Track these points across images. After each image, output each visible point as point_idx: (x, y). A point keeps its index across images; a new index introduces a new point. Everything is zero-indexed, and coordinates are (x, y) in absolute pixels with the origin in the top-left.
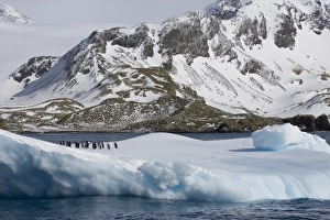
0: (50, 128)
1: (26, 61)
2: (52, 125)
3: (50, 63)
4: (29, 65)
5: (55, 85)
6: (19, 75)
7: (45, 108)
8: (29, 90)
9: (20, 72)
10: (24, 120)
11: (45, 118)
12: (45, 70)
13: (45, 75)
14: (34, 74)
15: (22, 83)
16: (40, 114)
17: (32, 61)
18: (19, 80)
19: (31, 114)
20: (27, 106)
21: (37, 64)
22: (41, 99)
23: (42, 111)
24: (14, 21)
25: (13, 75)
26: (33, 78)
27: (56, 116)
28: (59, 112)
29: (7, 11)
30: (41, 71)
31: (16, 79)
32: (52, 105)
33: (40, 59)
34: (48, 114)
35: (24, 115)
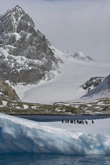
0: (99, 112)
1: (89, 79)
2: (100, 111)
3: (100, 80)
4: (90, 81)
5: (102, 91)
6: (85, 86)
7: (97, 103)
8: (90, 94)
9: (86, 85)
10: (86, 108)
11: (97, 107)
12: (98, 83)
13: (98, 86)
14: (92, 86)
15: (87, 90)
16: (94, 105)
17: (91, 79)
18: (85, 88)
19: (89, 105)
20: (88, 102)
21: (94, 81)
22: (95, 98)
23: (95, 104)
24: (84, 60)
25: (82, 86)
26: (92, 88)
27: (102, 107)
28: (104, 105)
29: (80, 54)
30: (96, 84)
31: (84, 88)
32: (100, 101)
33: (95, 78)
34: (98, 106)
35: (86, 106)
